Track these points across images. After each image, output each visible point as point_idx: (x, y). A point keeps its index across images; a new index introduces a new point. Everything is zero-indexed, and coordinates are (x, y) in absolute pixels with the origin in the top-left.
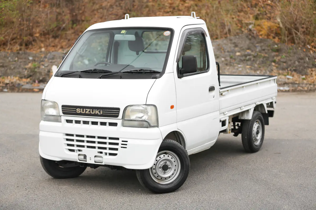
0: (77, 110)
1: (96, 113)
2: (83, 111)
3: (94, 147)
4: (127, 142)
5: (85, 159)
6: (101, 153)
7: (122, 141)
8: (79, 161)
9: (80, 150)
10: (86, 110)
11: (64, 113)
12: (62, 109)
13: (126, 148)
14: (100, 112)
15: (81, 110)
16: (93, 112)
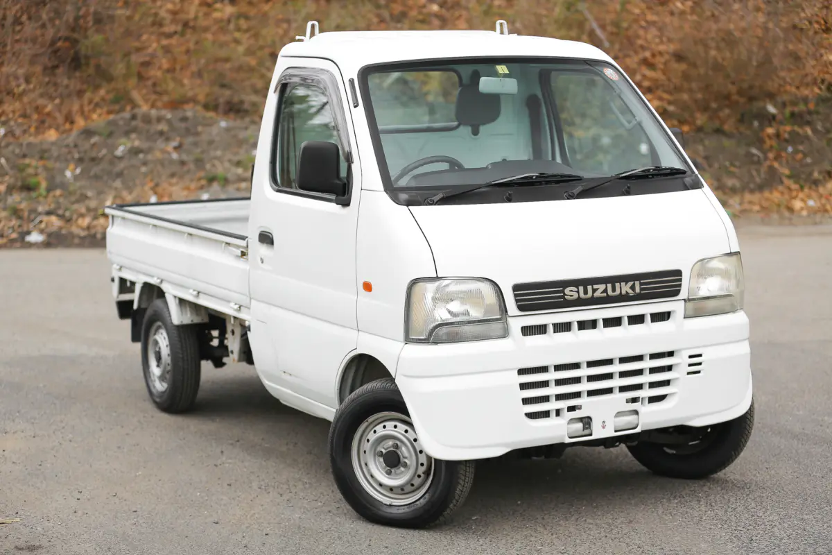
0: (567, 291)
1: (624, 292)
2: (586, 292)
3: (609, 391)
4: (700, 355)
5: (587, 428)
6: (634, 400)
7: (690, 357)
8: (568, 441)
9: (572, 409)
10: (595, 287)
11: (521, 308)
12: (516, 296)
13: (699, 372)
14: (633, 288)
15: (578, 292)
16: (614, 290)
